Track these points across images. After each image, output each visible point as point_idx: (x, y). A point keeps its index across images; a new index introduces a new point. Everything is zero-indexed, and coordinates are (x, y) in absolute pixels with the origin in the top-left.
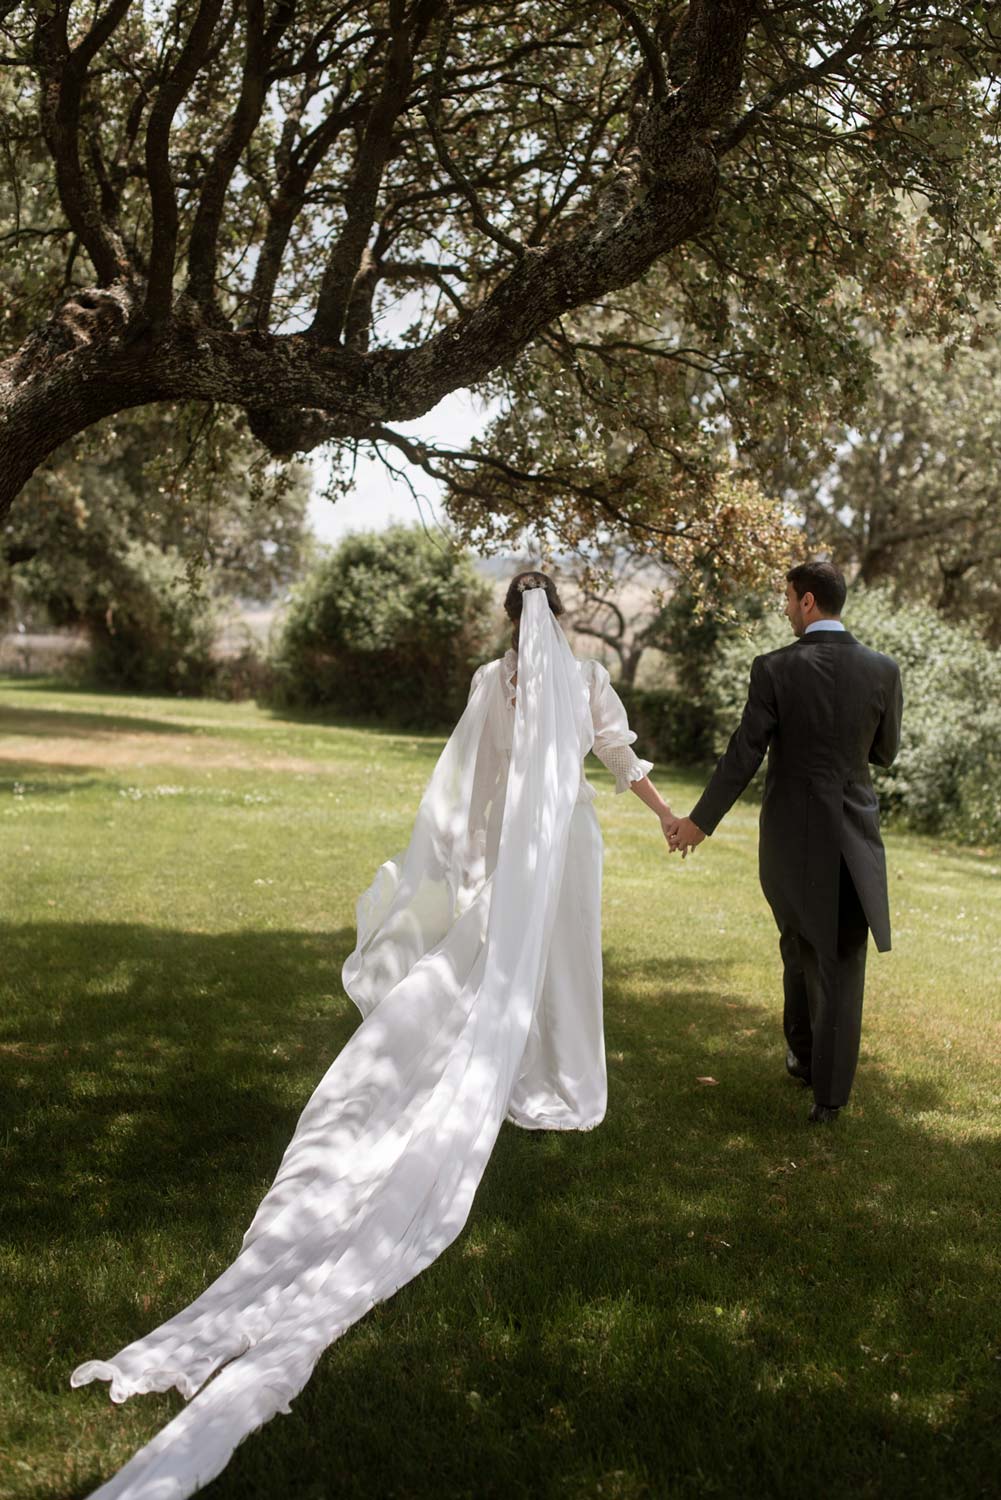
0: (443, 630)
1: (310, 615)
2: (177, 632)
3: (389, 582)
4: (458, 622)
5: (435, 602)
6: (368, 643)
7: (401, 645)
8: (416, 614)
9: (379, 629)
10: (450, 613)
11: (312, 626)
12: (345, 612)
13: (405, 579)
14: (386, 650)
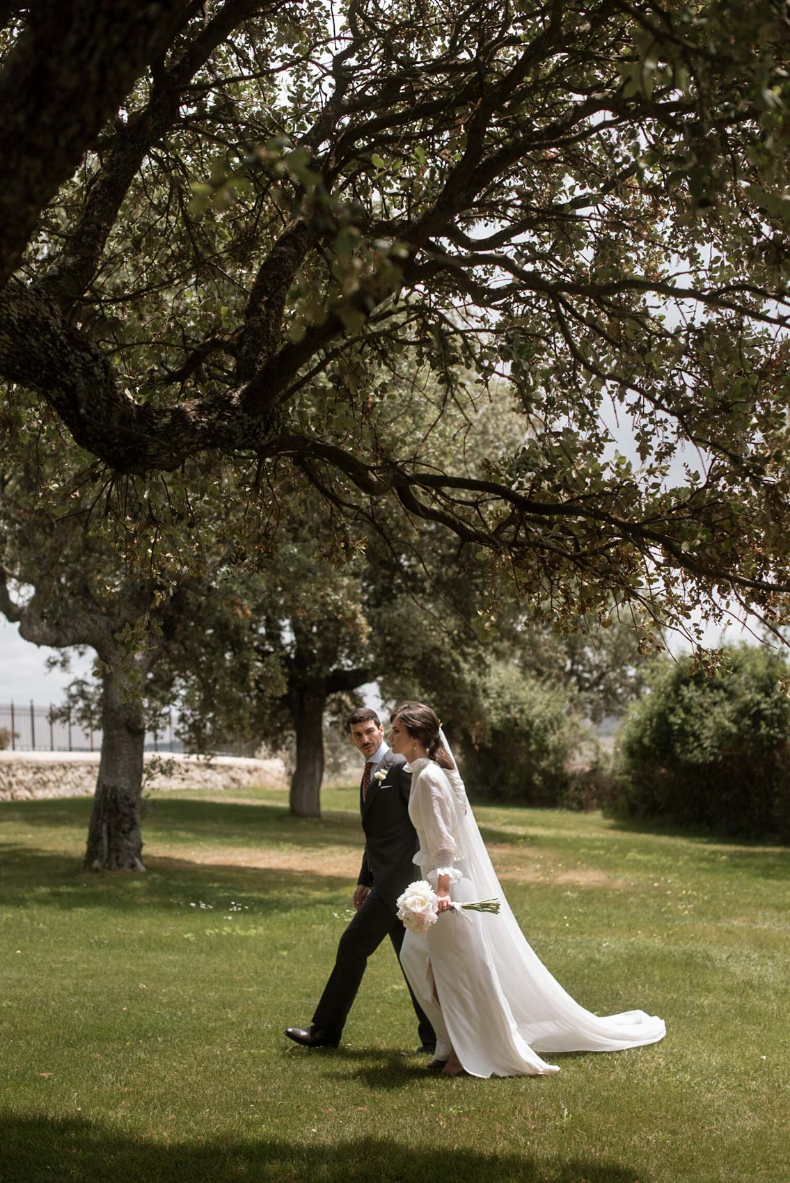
0: (766, 743)
1: (645, 730)
2: (533, 747)
3: (718, 699)
4: (780, 736)
5: (758, 716)
6: (697, 756)
7: (726, 758)
8: (739, 729)
9: (707, 744)
10: (772, 727)
11: (646, 741)
12: (676, 727)
13: (731, 696)
14: (714, 763)
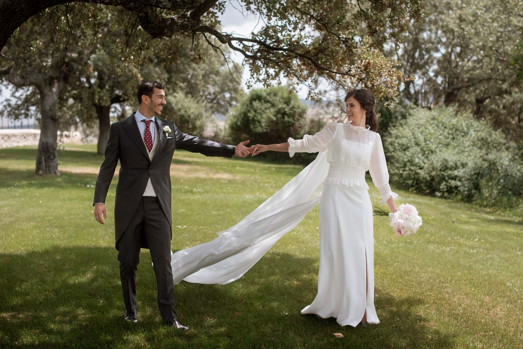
0: (287, 125)
1: (238, 119)
2: (190, 126)
3: (267, 107)
4: (293, 122)
5: (284, 114)
6: (259, 130)
7: (272, 130)
8: (277, 119)
9: (263, 124)
10: (290, 118)
11: (239, 123)
12: (251, 118)
13: (273, 105)
14: (266, 132)
